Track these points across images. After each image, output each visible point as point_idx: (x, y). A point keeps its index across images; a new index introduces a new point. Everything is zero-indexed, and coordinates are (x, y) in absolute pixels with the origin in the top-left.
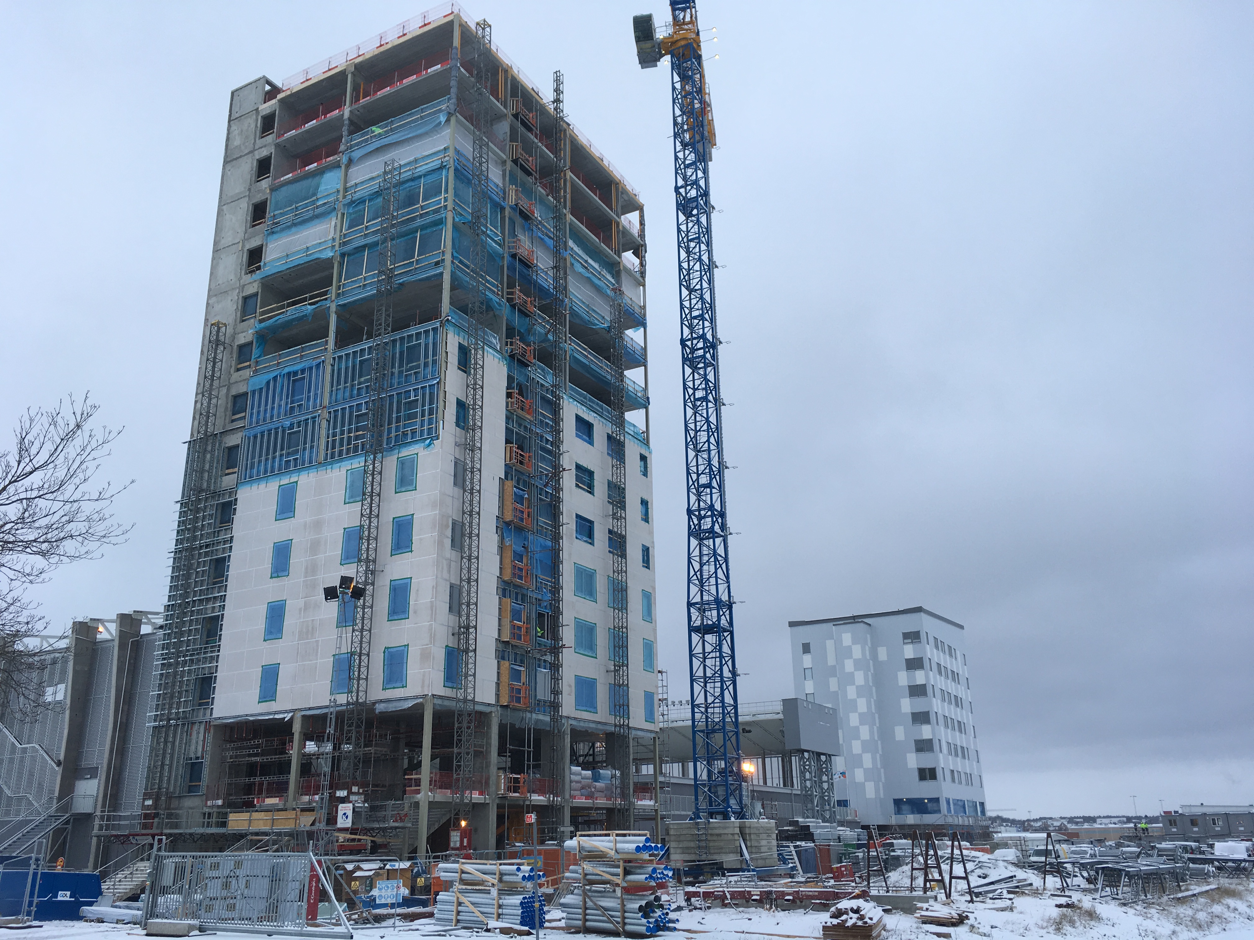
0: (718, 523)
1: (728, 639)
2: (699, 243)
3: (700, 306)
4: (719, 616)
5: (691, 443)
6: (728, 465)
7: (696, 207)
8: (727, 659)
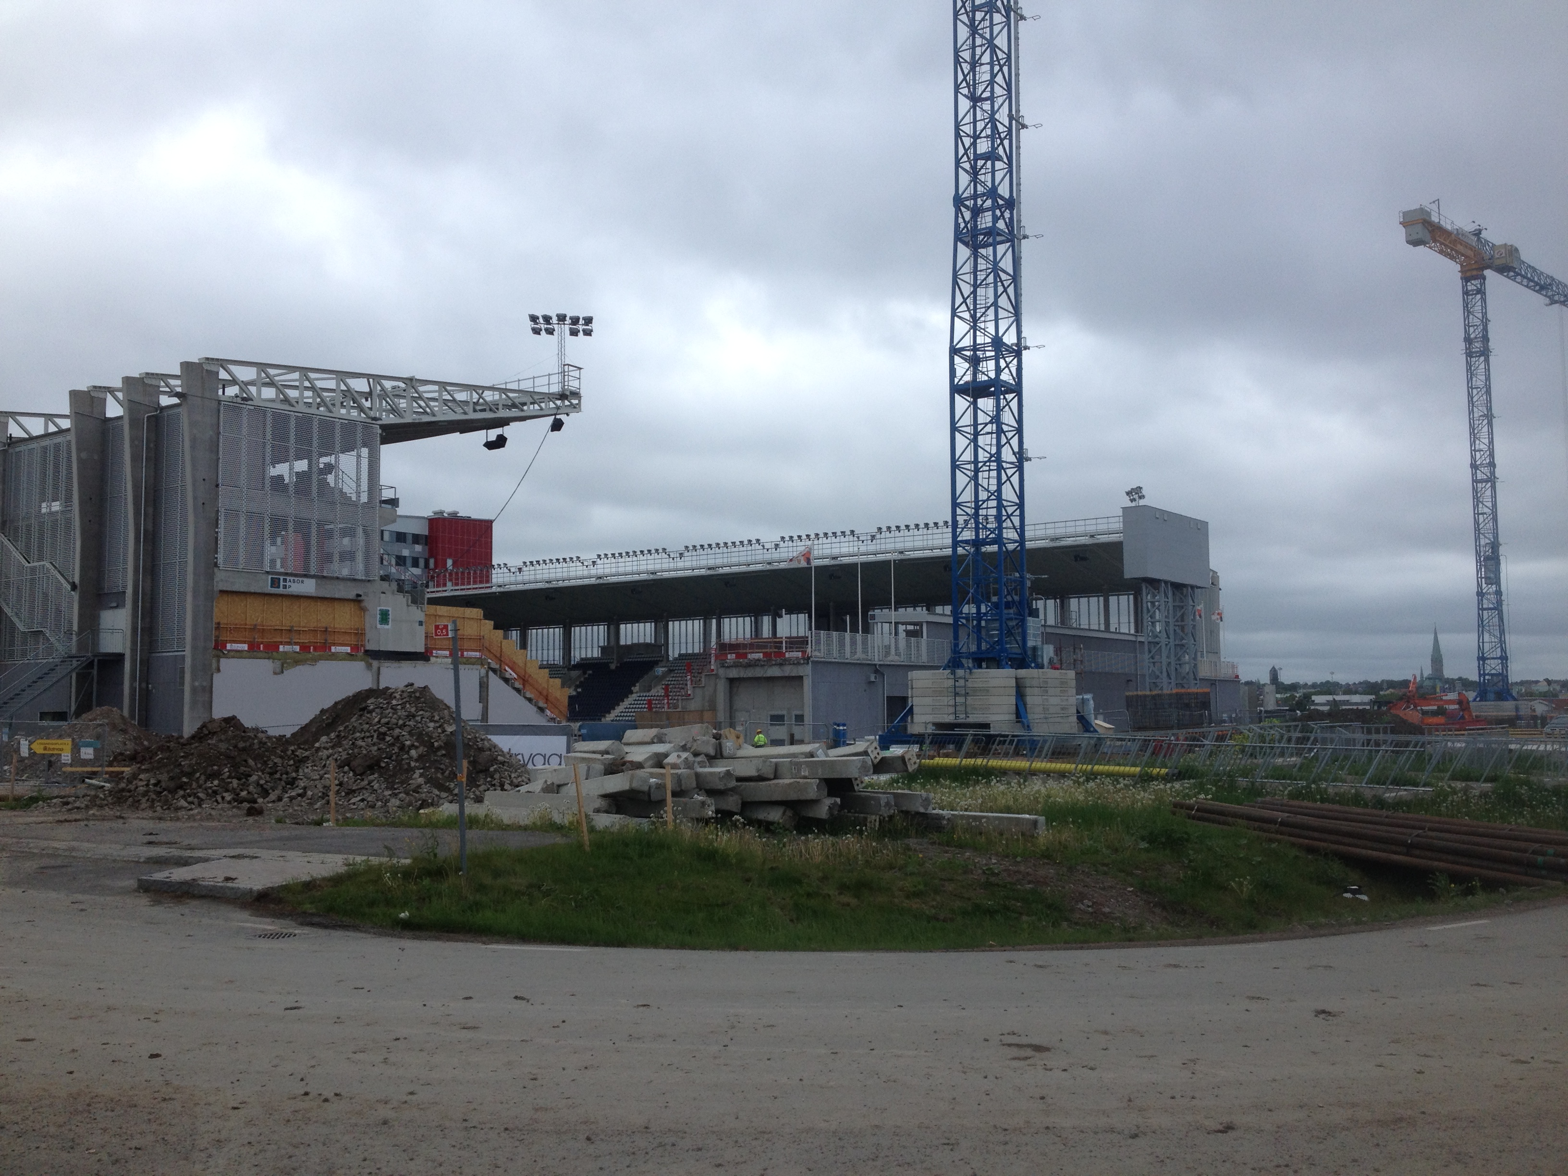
0: (1004, 219)
1: (1014, 404)
4: (998, 370)
6: (1026, 122)
8: (1010, 435)
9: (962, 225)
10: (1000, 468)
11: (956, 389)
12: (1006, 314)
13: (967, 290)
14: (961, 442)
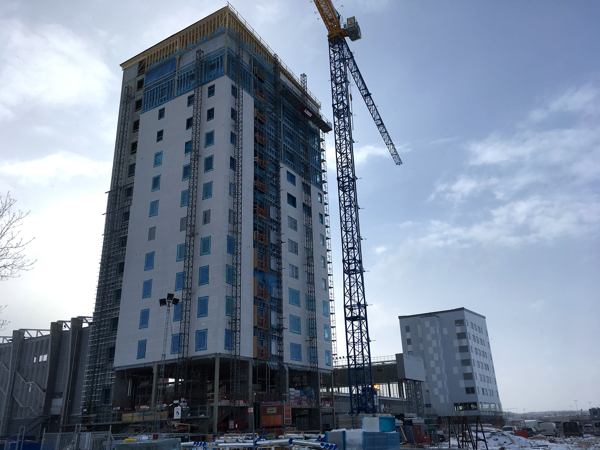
0: (358, 266)
1: (365, 323)
2: (345, 131)
3: (346, 161)
4: (360, 312)
5: (344, 228)
6: (362, 238)
7: (343, 114)
8: (364, 333)
9: (346, 268)
10: (362, 344)
11: (346, 319)
12: (361, 295)
13: (348, 288)
14: (349, 335)
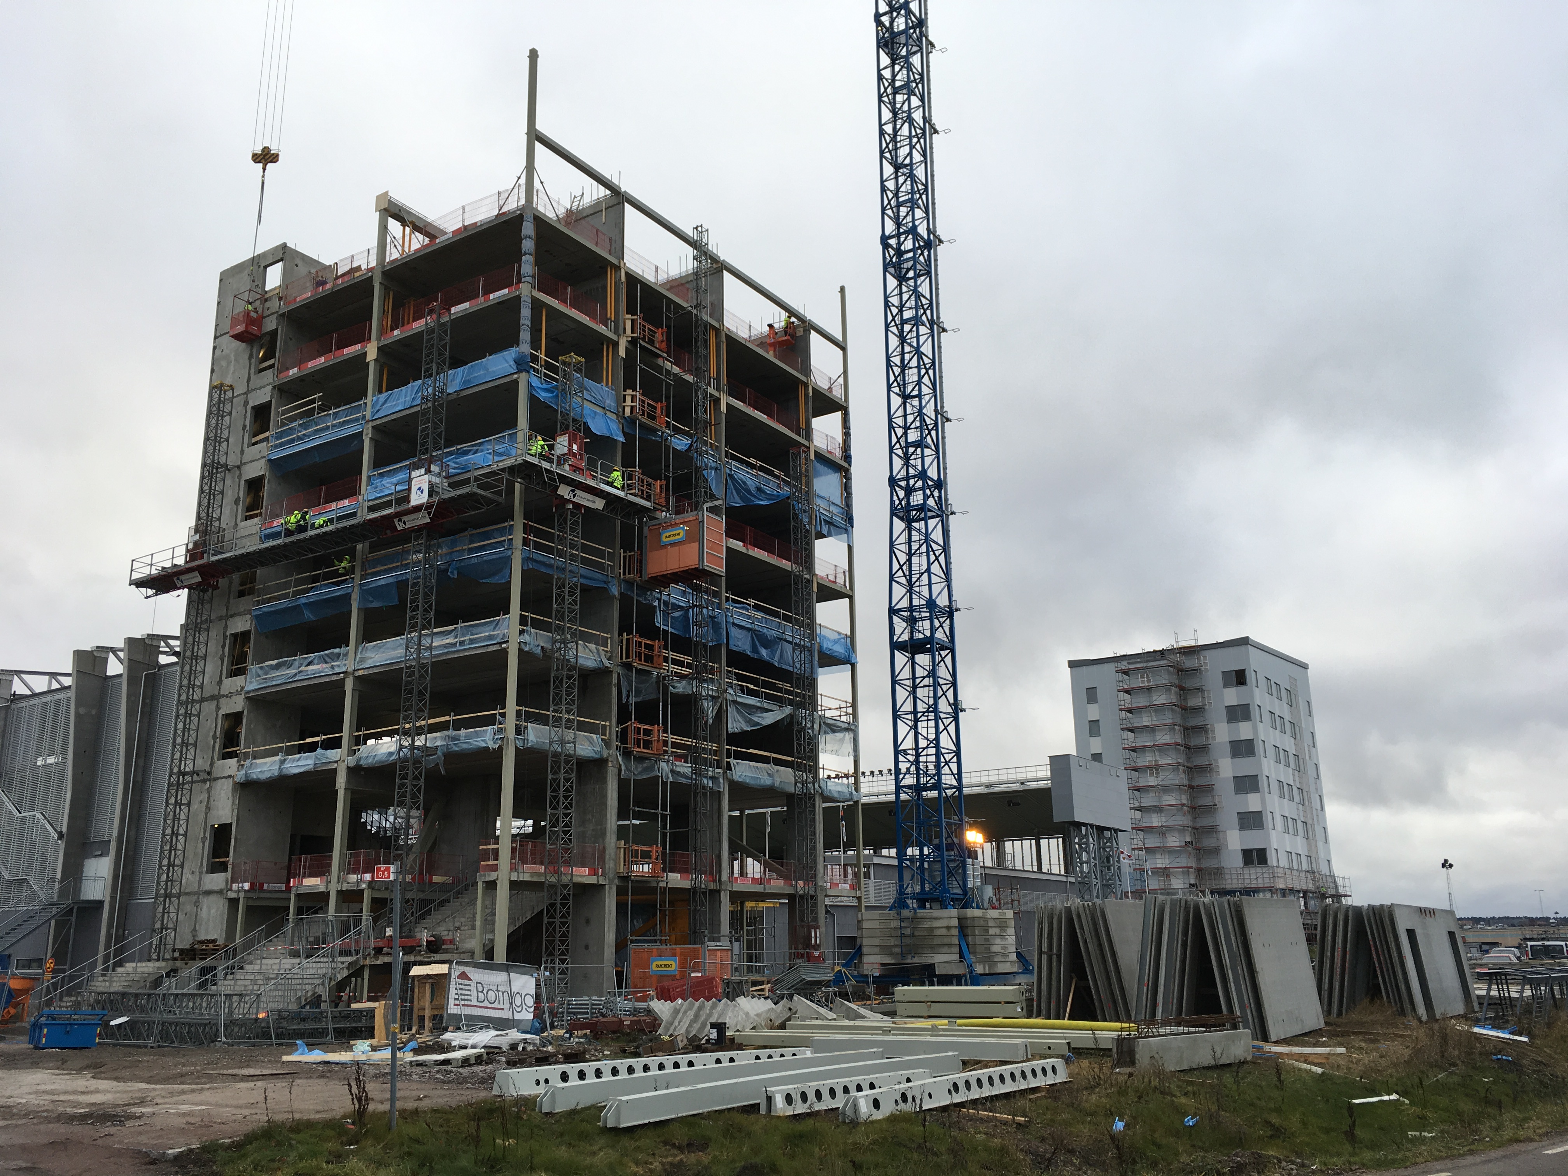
0: (933, 497)
1: (948, 659)
4: (933, 629)
6: (950, 416)
8: (945, 688)
9: (897, 502)
10: (937, 719)
11: (895, 646)
12: (939, 580)
13: (903, 558)
14: (902, 694)
